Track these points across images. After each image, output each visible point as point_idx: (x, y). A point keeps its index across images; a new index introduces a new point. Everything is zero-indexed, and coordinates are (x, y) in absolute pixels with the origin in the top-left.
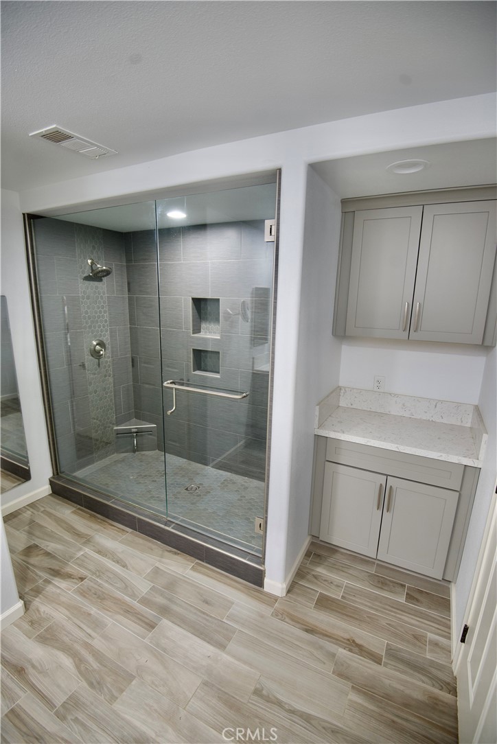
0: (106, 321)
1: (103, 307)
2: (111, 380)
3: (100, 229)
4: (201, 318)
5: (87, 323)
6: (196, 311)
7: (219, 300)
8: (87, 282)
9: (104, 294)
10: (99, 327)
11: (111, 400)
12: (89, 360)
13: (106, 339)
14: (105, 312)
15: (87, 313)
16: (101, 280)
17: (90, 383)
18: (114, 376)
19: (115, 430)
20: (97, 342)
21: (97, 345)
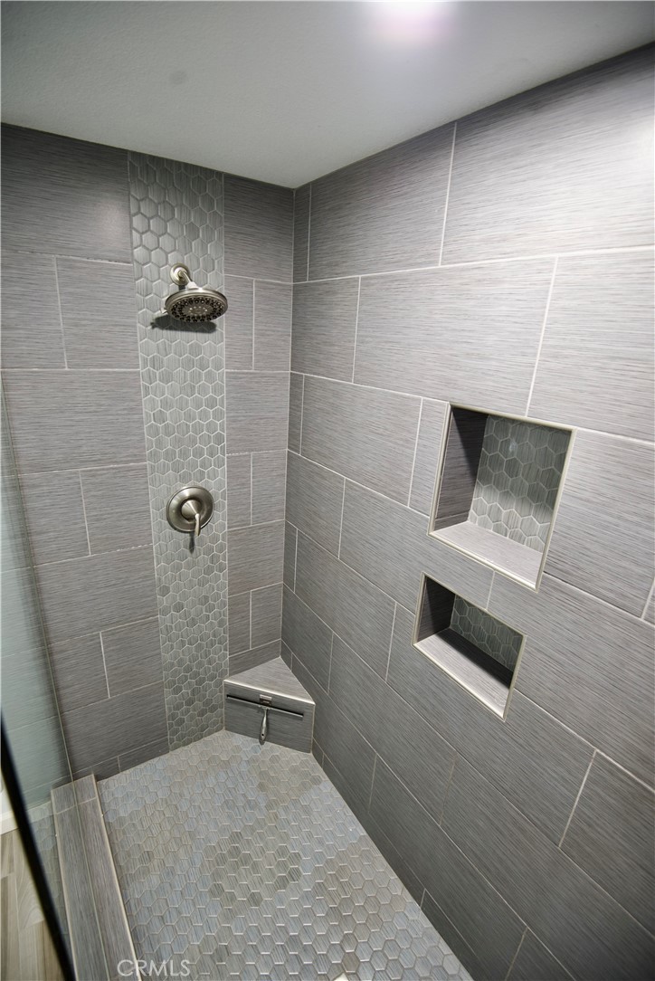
0: (219, 439)
1: (212, 403)
2: (224, 578)
3: (219, 174)
4: (474, 474)
5: (159, 444)
6: (460, 451)
7: (568, 433)
8: (166, 333)
9: (218, 367)
10: (199, 453)
11: (221, 624)
12: (164, 538)
13: (217, 485)
14: (218, 415)
15: (160, 417)
16: (212, 328)
17: (165, 591)
18: (232, 569)
19: (227, 685)
20: (194, 491)
21: (191, 498)
